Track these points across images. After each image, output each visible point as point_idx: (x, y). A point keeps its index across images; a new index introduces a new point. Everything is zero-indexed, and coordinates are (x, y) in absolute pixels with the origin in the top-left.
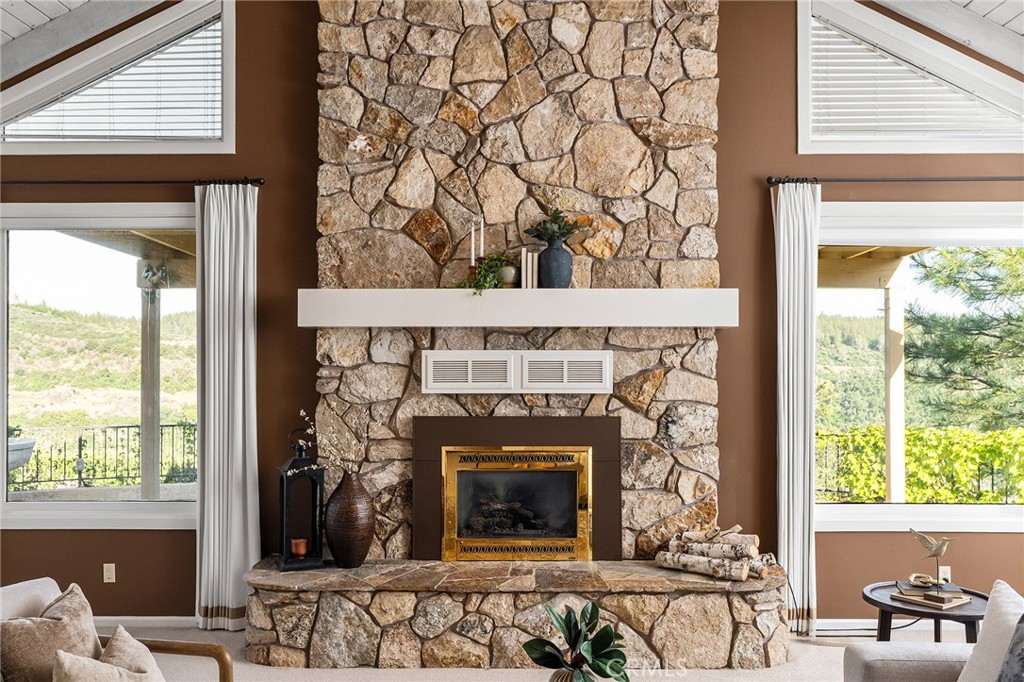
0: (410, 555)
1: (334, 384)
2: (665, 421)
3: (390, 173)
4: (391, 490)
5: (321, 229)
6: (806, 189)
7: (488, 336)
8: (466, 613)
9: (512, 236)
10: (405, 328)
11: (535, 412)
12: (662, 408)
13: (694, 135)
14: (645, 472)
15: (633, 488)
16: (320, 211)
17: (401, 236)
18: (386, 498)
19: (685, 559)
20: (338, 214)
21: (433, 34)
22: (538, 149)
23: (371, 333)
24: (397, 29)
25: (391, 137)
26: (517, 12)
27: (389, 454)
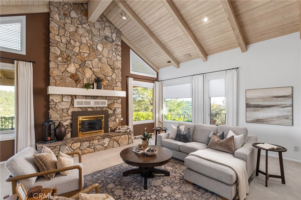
0: (72, 137)
1: (54, 106)
2: (115, 110)
3: (67, 66)
4: (67, 125)
5: (51, 75)
6: (132, 78)
7: (86, 97)
8: (90, 144)
9: (90, 80)
10: (70, 95)
11: (95, 110)
12: (114, 109)
13: (118, 68)
14: (111, 119)
15: (110, 121)
16: (51, 71)
17: (69, 78)
18: (66, 127)
20: (55, 72)
21: (75, 42)
22: (95, 66)
23: (63, 96)
24: (68, 39)
25: (67, 59)
26: (91, 42)
27: (67, 119)
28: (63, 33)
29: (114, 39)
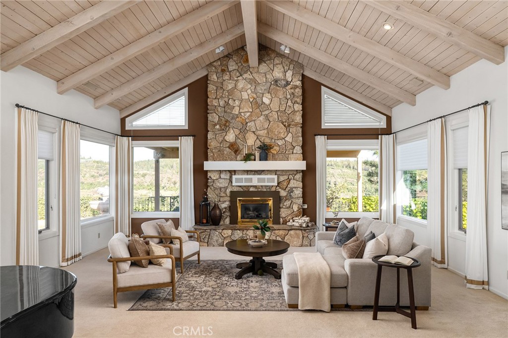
0: (230, 223)
1: (212, 183)
2: (291, 191)
3: (225, 134)
4: (225, 208)
5: (209, 147)
6: (323, 137)
7: (248, 172)
8: (243, 234)
9: (253, 148)
10: (228, 171)
11: (259, 190)
12: (289, 189)
13: (296, 125)
14: (285, 204)
15: (282, 208)
16: (208, 143)
17: (227, 149)
18: (224, 210)
19: (293, 223)
20: (213, 143)
21: (235, 101)
22: (260, 128)
23: (221, 172)
24: (226, 100)
25: (225, 125)
26: (255, 96)
27: (225, 200)
28: (221, 95)
29: (290, 80)
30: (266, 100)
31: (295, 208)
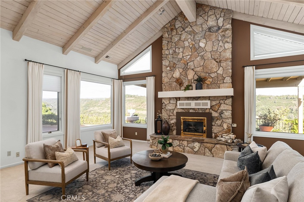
0: (176, 134)
1: (165, 107)
2: (221, 113)
3: (173, 73)
5: (163, 82)
7: (188, 98)
9: (192, 81)
10: (175, 98)
11: (196, 111)
12: (220, 111)
13: (226, 60)
14: (217, 123)
15: (214, 125)
16: (163, 79)
17: (175, 83)
18: (172, 125)
19: (221, 139)
20: (165, 80)
21: (179, 49)
22: (197, 66)
23: (170, 99)
24: (174, 49)
25: (173, 67)
26: (193, 43)
27: (173, 118)
28: (171, 46)
29: (221, 25)
30: (202, 45)
31: (225, 126)
